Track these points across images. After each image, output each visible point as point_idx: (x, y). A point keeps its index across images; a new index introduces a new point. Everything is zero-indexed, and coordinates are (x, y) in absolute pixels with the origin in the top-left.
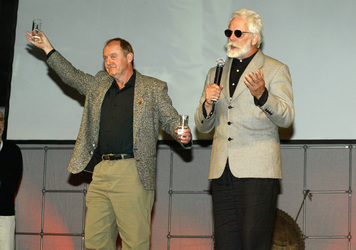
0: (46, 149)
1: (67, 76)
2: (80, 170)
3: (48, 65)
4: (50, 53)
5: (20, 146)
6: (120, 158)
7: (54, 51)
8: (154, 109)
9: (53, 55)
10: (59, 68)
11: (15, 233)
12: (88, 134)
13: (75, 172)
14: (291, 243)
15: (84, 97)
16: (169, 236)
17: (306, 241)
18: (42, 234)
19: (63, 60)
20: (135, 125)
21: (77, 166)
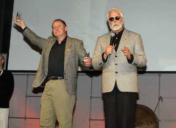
0: (28, 75)
1: (33, 40)
2: (38, 86)
3: (23, 35)
4: (25, 29)
5: (13, 73)
6: (58, 79)
7: (26, 27)
8: (75, 54)
9: (26, 30)
10: (29, 36)
11: (9, 117)
12: (43, 68)
13: (35, 87)
14: (152, 124)
15: (42, 50)
16: (90, 120)
17: (159, 122)
18: (25, 118)
19: (31, 32)
20: (65, 62)
21: (37, 83)
